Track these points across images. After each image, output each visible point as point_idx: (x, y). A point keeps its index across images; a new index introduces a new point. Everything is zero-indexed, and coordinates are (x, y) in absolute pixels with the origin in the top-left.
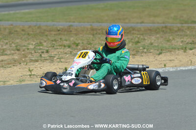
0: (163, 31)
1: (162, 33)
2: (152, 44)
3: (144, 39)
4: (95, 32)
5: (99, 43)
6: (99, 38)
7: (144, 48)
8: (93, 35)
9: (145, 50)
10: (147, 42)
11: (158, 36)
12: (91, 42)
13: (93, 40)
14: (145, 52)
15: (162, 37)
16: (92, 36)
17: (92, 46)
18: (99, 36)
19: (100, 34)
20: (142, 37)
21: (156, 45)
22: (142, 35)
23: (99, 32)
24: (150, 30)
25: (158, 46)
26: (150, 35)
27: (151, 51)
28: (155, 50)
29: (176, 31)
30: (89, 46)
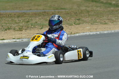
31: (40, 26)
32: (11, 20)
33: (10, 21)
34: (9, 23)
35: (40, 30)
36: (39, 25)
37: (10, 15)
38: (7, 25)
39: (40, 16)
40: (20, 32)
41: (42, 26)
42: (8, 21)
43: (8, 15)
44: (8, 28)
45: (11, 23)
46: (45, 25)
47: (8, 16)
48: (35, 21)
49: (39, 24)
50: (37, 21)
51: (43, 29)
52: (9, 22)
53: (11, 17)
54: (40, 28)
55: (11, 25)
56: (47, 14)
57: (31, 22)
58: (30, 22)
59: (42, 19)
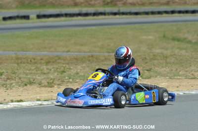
0: (89, 61)
1: (88, 62)
2: (78, 74)
3: (70, 69)
4: (20, 61)
5: (24, 72)
6: (24, 67)
7: (70, 78)
8: (18, 64)
9: (71, 80)
10: (73, 72)
11: (84, 65)
12: (16, 71)
13: (17, 69)
14: (71, 82)
15: (88, 67)
16: (16, 65)
17: (17, 75)
18: (24, 65)
19: (24, 63)
20: (67, 66)
21: (82, 74)
22: (68, 64)
23: (23, 60)
24: (76, 59)
25: (84, 75)
26: (76, 65)
27: (77, 81)
28: (81, 79)
29: (103, 61)
30: (14, 75)
31: (84, 80)
32: (35, 69)
33: (33, 70)
37: (34, 59)
38: (29, 77)
39: (83, 62)
40: (50, 89)
42: (30, 70)
43: (29, 60)
44: (30, 81)
45: (34, 73)
47: (31, 61)
48: (75, 71)
49: (82, 76)
50: (79, 71)
52: (31, 72)
53: (35, 63)
55: (34, 77)
56: (95, 60)
57: (69, 73)
58: (67, 73)
59: (88, 69)
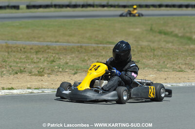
0: (78, 51)
1: (77, 53)
2: (67, 63)
3: (60, 58)
4: (10, 50)
5: (14, 61)
6: (14, 56)
7: (60, 68)
8: (8, 52)
9: (61, 70)
10: (62, 61)
11: (73, 55)
12: (6, 60)
13: (8, 58)
14: (61, 72)
15: (77, 57)
17: (7, 63)
18: (14, 54)
19: (14, 52)
20: (57, 56)
21: (72, 64)
22: (57, 54)
23: (14, 49)
24: (65, 49)
26: (65, 55)
27: (67, 70)
28: (71, 69)
29: (91, 52)
30: (4, 63)
31: (73, 70)
32: (25, 58)
33: (23, 59)
34: (21, 62)
35: (72, 76)
36: (71, 68)
37: (24, 48)
38: (19, 65)
39: (72, 53)
41: (77, 70)
42: (21, 58)
43: (19, 49)
44: (21, 70)
45: (25, 62)
46: (82, 69)
47: (21, 50)
48: (65, 61)
49: (71, 66)
50: (68, 61)
51: (78, 74)
52: (21, 60)
53: (25, 52)
54: (73, 72)
55: (24, 66)
56: (84, 51)
57: (59, 62)
58: (57, 62)
59: (77, 59)
